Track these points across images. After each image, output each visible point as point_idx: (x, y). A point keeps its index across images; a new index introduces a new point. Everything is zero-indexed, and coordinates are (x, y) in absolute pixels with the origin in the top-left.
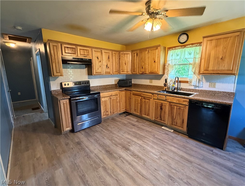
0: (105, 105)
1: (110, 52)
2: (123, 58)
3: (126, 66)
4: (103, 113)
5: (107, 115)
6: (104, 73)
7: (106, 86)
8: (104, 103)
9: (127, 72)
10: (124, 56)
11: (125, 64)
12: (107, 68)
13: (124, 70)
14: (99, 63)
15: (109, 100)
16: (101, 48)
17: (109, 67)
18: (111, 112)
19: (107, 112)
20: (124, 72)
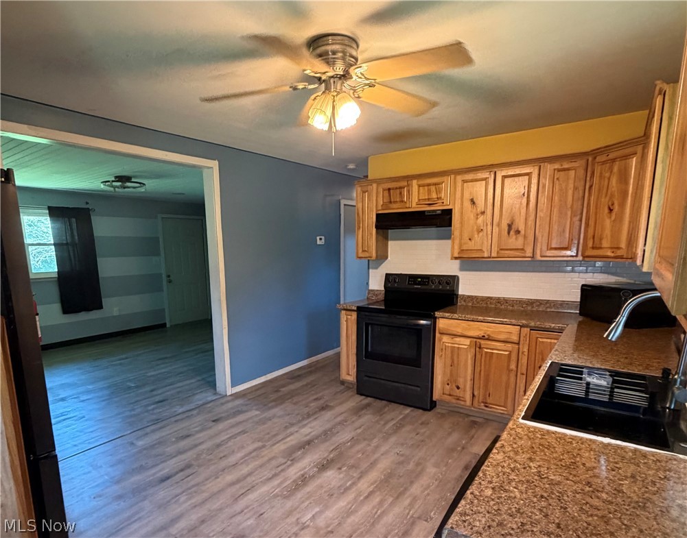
0: (453, 362)
3: (613, 218)
5: (458, 399)
6: (494, 254)
8: (450, 355)
9: (611, 248)
10: (611, 172)
11: (611, 210)
12: (509, 233)
13: (601, 239)
14: (477, 218)
15: (473, 350)
16: (492, 166)
17: (522, 228)
18: (473, 395)
19: (458, 388)
20: (601, 248)
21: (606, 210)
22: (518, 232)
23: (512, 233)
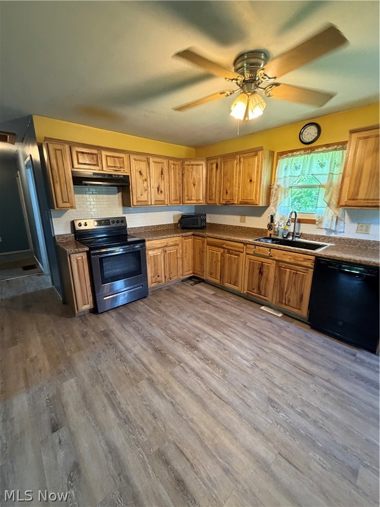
0: (155, 264)
1: (165, 161)
2: (191, 173)
3: (196, 188)
4: (151, 277)
5: (159, 282)
6: (153, 203)
7: (158, 226)
8: (153, 261)
9: (196, 200)
10: (193, 169)
11: (194, 185)
13: (192, 196)
14: (143, 183)
15: (163, 254)
16: (148, 154)
17: (163, 191)
18: (165, 277)
19: (158, 276)
20: (192, 200)
21: (192, 185)
22: (162, 192)
23: (159, 192)
